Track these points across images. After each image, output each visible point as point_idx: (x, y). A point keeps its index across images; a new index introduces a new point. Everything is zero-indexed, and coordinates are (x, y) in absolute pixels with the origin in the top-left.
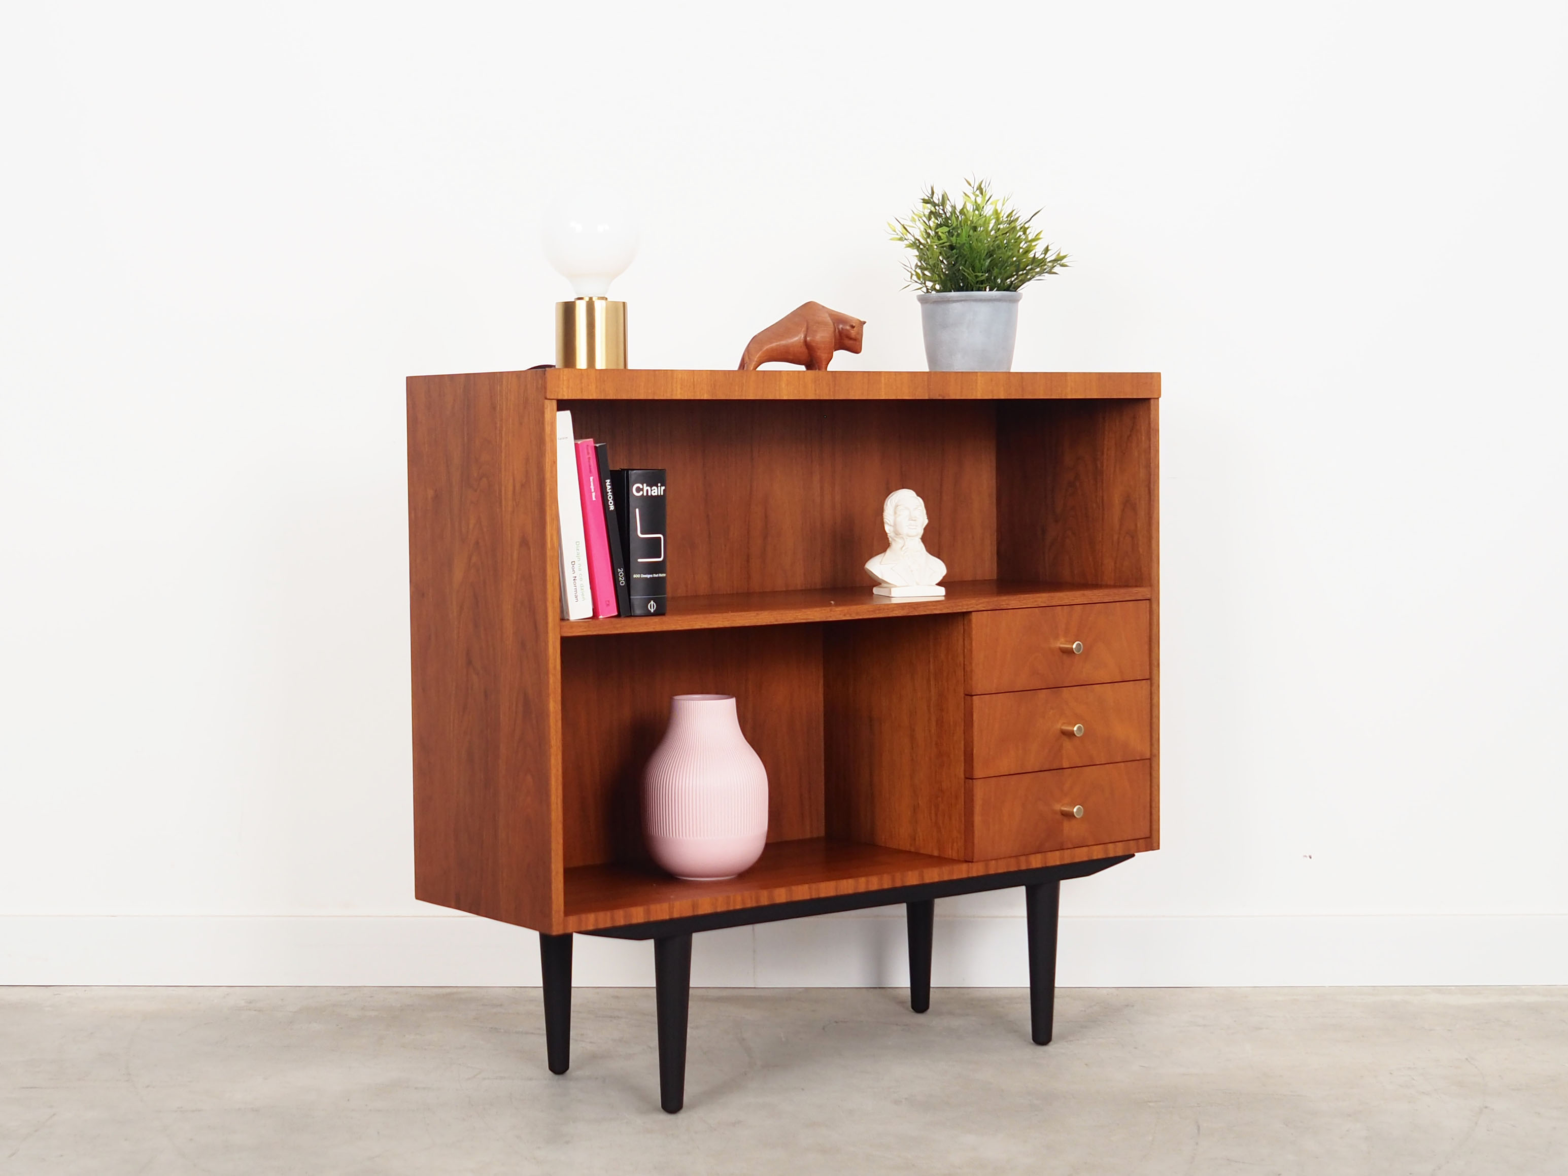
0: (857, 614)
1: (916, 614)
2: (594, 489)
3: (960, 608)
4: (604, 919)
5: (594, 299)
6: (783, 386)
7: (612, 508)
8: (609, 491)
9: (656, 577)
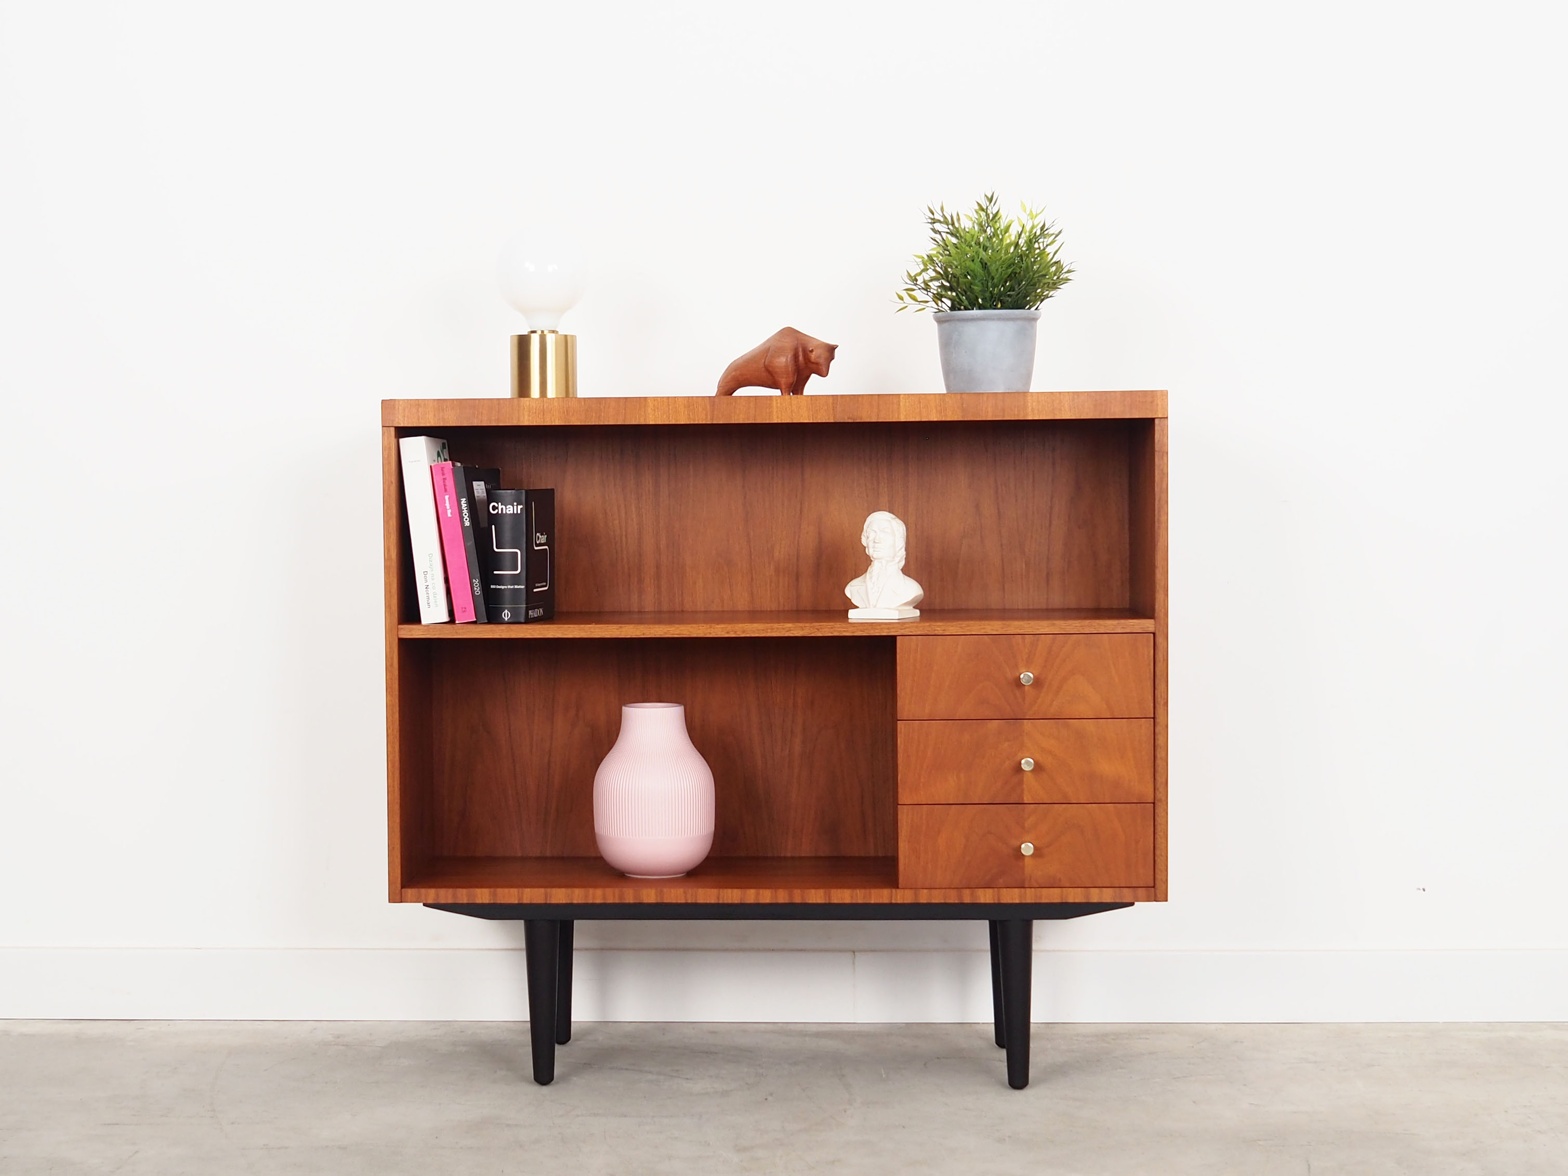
2: (451, 507)
5: (546, 332)
7: (467, 523)
8: (465, 510)
9: (514, 589)
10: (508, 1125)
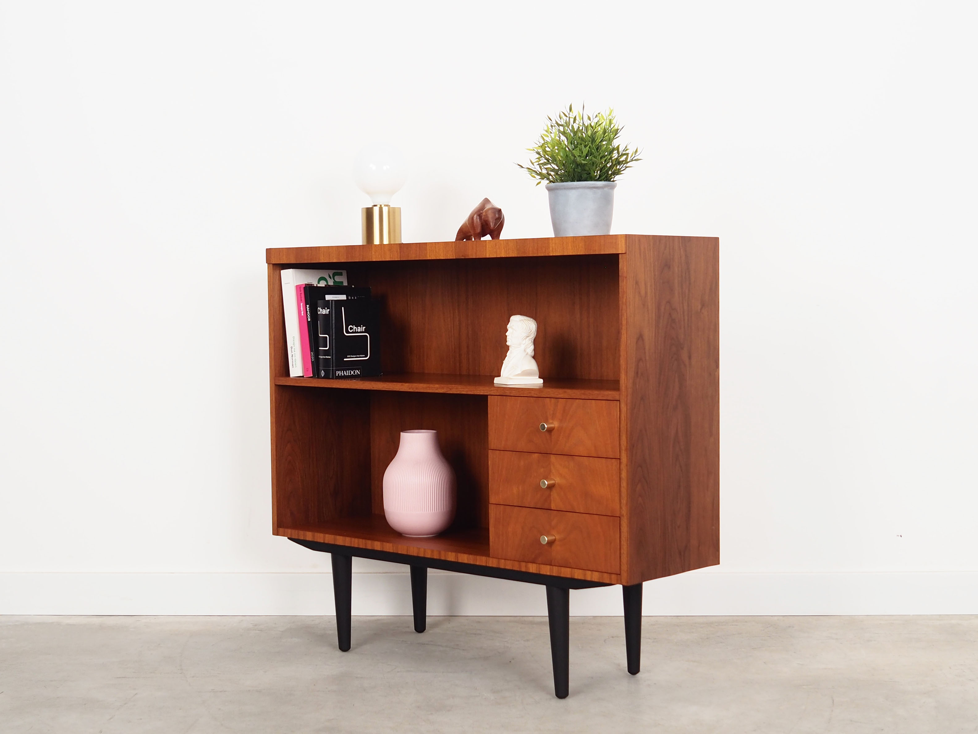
0: (417, 388)
1: (451, 393)
2: (303, 310)
3: (479, 392)
4: (295, 533)
5: (383, 206)
6: (373, 253)
7: (309, 320)
8: (308, 311)
9: (326, 358)
10: (357, 678)
